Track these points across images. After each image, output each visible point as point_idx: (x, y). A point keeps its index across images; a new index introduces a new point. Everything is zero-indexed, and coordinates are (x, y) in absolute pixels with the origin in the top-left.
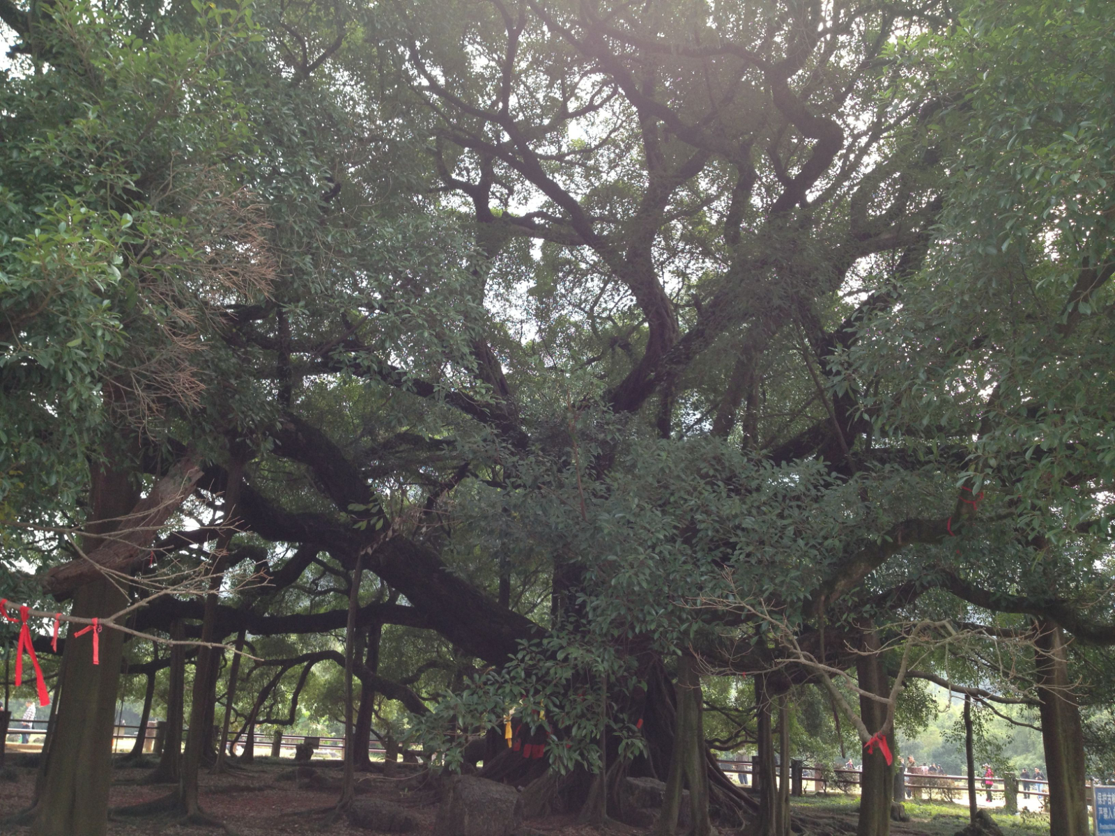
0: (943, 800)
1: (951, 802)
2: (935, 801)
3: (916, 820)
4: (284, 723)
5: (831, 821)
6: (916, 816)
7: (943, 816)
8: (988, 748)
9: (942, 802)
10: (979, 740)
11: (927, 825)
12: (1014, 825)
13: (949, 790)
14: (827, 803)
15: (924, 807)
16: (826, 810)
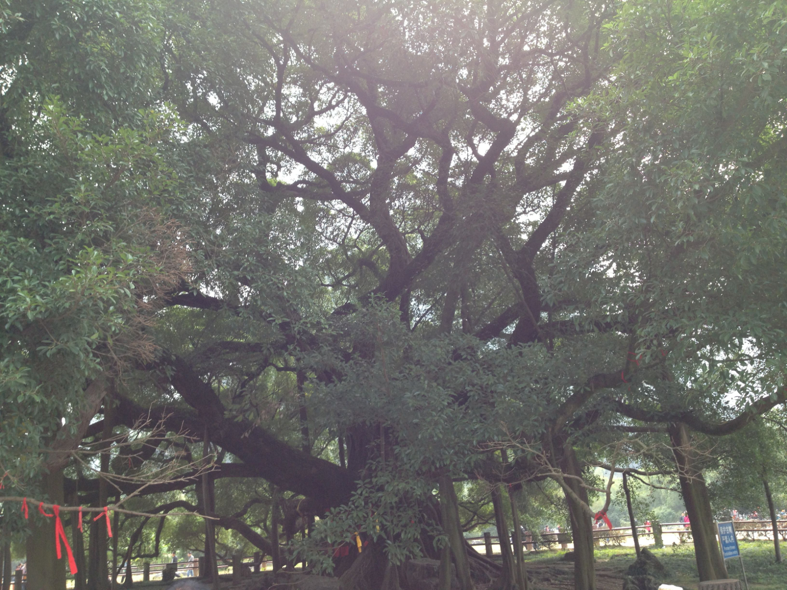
0: (614, 545)
1: (620, 546)
2: (609, 546)
3: (599, 561)
4: (151, 556)
5: (547, 570)
6: (599, 558)
7: (617, 556)
8: (640, 506)
9: (614, 547)
10: (634, 501)
11: (607, 563)
12: (663, 555)
13: (617, 538)
14: (539, 557)
15: (603, 551)
16: (540, 562)
